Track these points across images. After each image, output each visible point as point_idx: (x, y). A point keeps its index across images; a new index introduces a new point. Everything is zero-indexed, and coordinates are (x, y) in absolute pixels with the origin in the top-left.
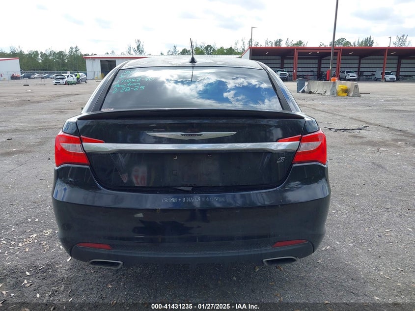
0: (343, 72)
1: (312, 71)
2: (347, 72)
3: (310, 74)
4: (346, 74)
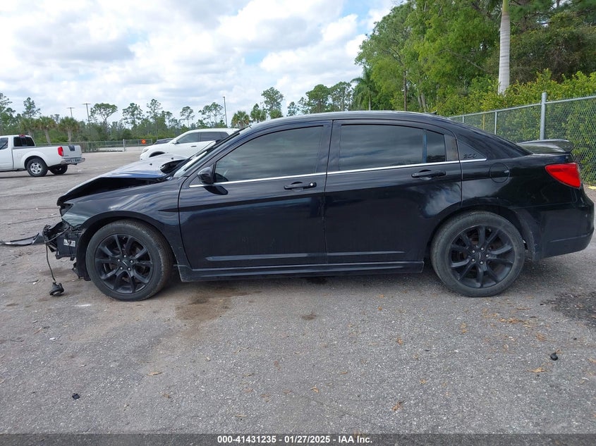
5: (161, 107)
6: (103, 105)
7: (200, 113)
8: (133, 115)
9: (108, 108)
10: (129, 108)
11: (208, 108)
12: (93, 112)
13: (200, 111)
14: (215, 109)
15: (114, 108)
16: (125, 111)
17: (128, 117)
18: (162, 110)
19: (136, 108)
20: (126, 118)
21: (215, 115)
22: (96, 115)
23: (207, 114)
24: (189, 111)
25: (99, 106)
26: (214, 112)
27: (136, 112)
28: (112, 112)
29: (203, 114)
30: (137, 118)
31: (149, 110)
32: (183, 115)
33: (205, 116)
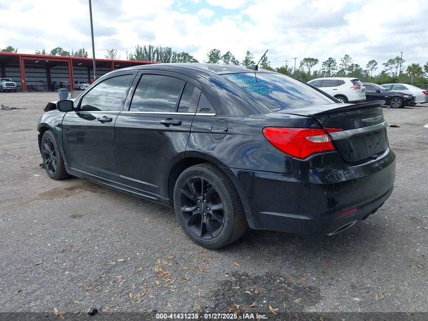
0: (76, 82)
1: (41, 81)
2: (81, 83)
3: (39, 84)
4: (80, 85)
5: (351, 60)
6: (309, 59)
7: (384, 65)
8: (329, 66)
9: (312, 61)
10: (328, 61)
11: (391, 61)
12: (302, 64)
13: (384, 64)
14: (398, 62)
15: (316, 61)
16: (325, 63)
17: (326, 68)
18: (352, 63)
19: (333, 61)
20: (324, 69)
21: (397, 67)
22: (303, 66)
23: (390, 66)
24: (374, 63)
25: (306, 60)
26: (396, 64)
27: (332, 65)
28: (315, 64)
29: (386, 66)
30: (332, 69)
31: (342, 63)
32: (368, 67)
33: (387, 68)
